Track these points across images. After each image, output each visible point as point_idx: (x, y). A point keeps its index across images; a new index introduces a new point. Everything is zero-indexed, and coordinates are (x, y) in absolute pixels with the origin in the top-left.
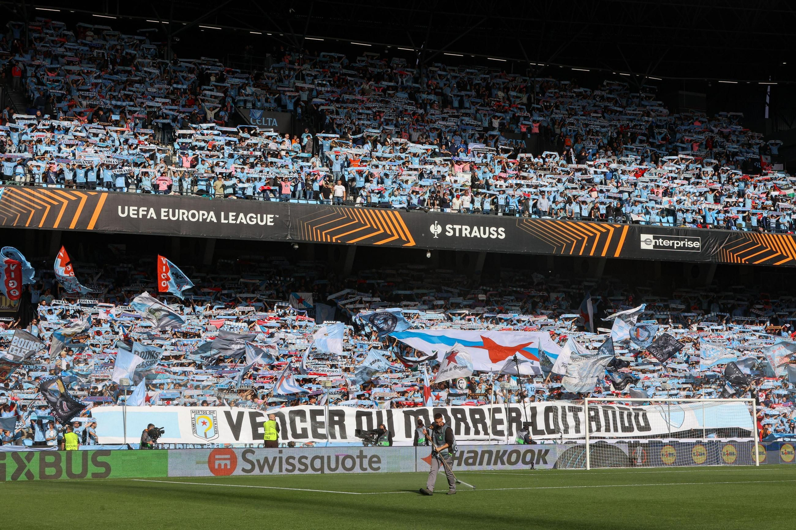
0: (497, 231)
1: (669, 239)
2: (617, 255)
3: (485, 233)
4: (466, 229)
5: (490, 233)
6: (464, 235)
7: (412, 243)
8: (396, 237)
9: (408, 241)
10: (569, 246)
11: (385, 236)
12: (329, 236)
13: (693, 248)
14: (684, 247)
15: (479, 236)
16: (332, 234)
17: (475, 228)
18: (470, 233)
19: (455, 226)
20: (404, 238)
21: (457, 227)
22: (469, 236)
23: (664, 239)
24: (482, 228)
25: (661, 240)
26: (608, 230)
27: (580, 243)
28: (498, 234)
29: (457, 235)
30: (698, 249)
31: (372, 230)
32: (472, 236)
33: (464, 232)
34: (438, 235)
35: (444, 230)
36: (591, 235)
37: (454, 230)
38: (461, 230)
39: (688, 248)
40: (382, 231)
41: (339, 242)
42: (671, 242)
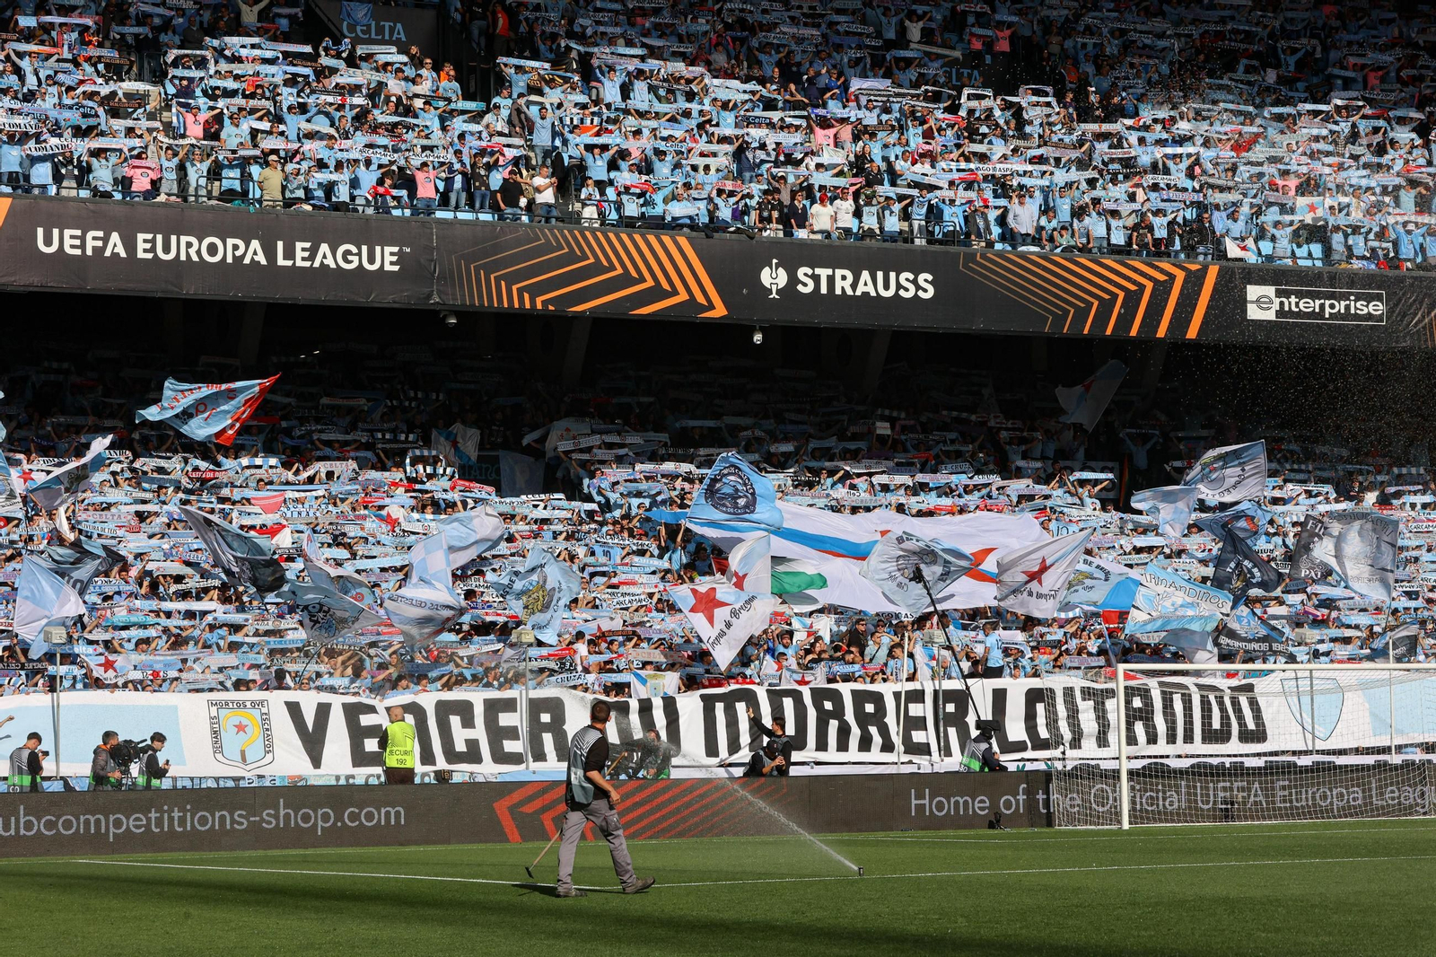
0: (915, 282)
1: (1313, 296)
2: (1192, 333)
3: (887, 287)
4: (844, 278)
5: (899, 286)
6: (838, 291)
7: (720, 311)
8: (683, 296)
9: (711, 307)
10: (1082, 314)
11: (656, 293)
12: (526, 296)
13: (1369, 317)
14: (1347, 315)
15: (873, 294)
16: (535, 291)
17: (865, 275)
18: (854, 286)
19: (818, 271)
20: (701, 299)
21: (824, 273)
22: (849, 292)
23: (1300, 295)
24: (880, 275)
25: (1293, 299)
26: (1172, 277)
27: (1106, 307)
28: (918, 287)
29: (824, 290)
30: (1380, 318)
31: (626, 280)
32: (858, 293)
33: (839, 284)
34: (778, 292)
35: (793, 280)
36: (1133, 288)
37: (816, 278)
38: (831, 280)
39: (1357, 317)
40: (650, 283)
41: (551, 308)
42: (1318, 302)
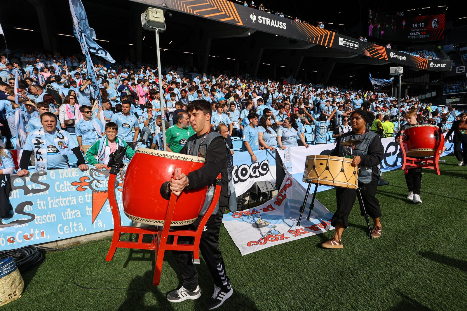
0: (283, 25)
1: (349, 42)
2: (331, 46)
3: (277, 25)
4: (268, 21)
5: (279, 25)
6: (267, 24)
7: (241, 24)
8: (232, 18)
9: (239, 22)
11: (225, 16)
12: (191, 10)
13: (356, 47)
14: (353, 47)
15: (274, 26)
16: (194, 8)
17: (273, 21)
18: (270, 23)
19: (263, 18)
20: (236, 20)
21: (264, 18)
22: (269, 24)
23: (347, 41)
24: (276, 21)
25: (346, 42)
26: (328, 33)
27: (313, 38)
28: (283, 26)
29: (264, 23)
30: (357, 48)
31: (217, 11)
32: (271, 25)
33: (267, 22)
34: (254, 21)
35: (257, 19)
36: (322, 34)
37: (262, 19)
38: (266, 20)
39: (354, 47)
40: (224, 13)
41: (198, 14)
42: (349, 43)
